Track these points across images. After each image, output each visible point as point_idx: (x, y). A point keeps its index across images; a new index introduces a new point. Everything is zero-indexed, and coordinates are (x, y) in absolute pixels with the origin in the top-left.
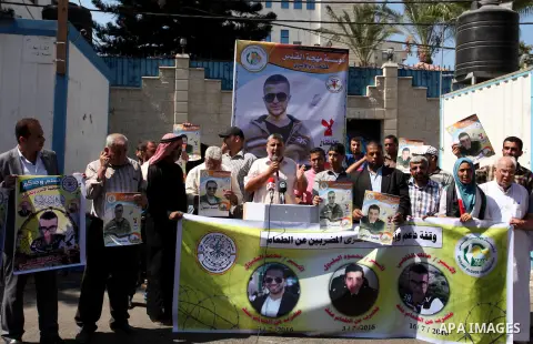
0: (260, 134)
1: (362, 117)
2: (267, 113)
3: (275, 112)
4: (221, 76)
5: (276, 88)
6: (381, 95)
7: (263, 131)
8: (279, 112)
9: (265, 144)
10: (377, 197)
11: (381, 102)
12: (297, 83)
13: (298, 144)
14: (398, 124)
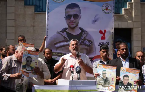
0: (63, 39)
1: (120, 27)
2: (67, 27)
3: (72, 26)
4: (34, 3)
5: (72, 12)
6: (131, 13)
7: (65, 37)
8: (74, 25)
9: (69, 45)
10: (127, 71)
11: (131, 18)
12: (85, 8)
13: (85, 45)
14: (141, 31)
